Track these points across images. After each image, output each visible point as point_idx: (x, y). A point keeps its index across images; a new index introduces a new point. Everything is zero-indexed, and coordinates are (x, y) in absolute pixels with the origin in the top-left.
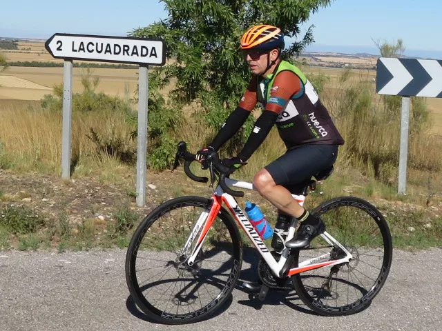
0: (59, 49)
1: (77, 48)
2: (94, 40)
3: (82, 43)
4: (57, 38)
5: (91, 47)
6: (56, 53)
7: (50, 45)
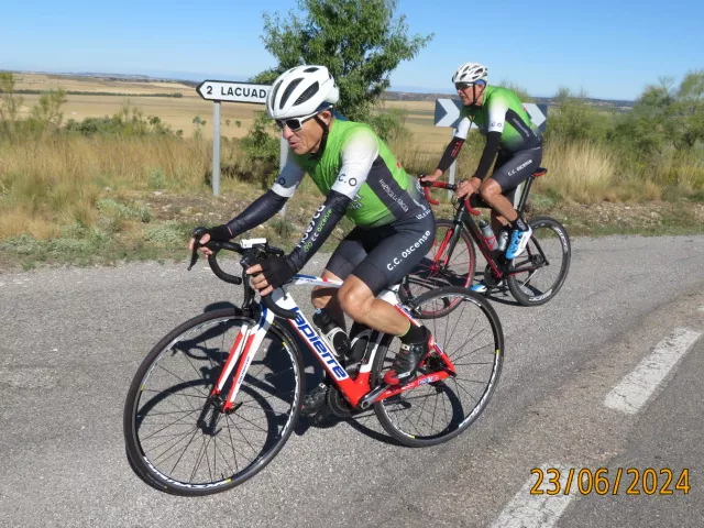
0: (209, 93)
1: (226, 91)
2: (242, 86)
3: (230, 89)
4: (207, 84)
5: (238, 92)
6: (207, 96)
7: (201, 90)
